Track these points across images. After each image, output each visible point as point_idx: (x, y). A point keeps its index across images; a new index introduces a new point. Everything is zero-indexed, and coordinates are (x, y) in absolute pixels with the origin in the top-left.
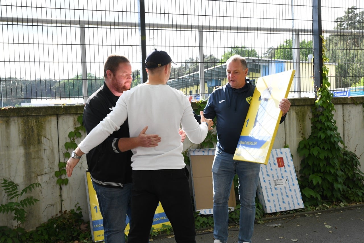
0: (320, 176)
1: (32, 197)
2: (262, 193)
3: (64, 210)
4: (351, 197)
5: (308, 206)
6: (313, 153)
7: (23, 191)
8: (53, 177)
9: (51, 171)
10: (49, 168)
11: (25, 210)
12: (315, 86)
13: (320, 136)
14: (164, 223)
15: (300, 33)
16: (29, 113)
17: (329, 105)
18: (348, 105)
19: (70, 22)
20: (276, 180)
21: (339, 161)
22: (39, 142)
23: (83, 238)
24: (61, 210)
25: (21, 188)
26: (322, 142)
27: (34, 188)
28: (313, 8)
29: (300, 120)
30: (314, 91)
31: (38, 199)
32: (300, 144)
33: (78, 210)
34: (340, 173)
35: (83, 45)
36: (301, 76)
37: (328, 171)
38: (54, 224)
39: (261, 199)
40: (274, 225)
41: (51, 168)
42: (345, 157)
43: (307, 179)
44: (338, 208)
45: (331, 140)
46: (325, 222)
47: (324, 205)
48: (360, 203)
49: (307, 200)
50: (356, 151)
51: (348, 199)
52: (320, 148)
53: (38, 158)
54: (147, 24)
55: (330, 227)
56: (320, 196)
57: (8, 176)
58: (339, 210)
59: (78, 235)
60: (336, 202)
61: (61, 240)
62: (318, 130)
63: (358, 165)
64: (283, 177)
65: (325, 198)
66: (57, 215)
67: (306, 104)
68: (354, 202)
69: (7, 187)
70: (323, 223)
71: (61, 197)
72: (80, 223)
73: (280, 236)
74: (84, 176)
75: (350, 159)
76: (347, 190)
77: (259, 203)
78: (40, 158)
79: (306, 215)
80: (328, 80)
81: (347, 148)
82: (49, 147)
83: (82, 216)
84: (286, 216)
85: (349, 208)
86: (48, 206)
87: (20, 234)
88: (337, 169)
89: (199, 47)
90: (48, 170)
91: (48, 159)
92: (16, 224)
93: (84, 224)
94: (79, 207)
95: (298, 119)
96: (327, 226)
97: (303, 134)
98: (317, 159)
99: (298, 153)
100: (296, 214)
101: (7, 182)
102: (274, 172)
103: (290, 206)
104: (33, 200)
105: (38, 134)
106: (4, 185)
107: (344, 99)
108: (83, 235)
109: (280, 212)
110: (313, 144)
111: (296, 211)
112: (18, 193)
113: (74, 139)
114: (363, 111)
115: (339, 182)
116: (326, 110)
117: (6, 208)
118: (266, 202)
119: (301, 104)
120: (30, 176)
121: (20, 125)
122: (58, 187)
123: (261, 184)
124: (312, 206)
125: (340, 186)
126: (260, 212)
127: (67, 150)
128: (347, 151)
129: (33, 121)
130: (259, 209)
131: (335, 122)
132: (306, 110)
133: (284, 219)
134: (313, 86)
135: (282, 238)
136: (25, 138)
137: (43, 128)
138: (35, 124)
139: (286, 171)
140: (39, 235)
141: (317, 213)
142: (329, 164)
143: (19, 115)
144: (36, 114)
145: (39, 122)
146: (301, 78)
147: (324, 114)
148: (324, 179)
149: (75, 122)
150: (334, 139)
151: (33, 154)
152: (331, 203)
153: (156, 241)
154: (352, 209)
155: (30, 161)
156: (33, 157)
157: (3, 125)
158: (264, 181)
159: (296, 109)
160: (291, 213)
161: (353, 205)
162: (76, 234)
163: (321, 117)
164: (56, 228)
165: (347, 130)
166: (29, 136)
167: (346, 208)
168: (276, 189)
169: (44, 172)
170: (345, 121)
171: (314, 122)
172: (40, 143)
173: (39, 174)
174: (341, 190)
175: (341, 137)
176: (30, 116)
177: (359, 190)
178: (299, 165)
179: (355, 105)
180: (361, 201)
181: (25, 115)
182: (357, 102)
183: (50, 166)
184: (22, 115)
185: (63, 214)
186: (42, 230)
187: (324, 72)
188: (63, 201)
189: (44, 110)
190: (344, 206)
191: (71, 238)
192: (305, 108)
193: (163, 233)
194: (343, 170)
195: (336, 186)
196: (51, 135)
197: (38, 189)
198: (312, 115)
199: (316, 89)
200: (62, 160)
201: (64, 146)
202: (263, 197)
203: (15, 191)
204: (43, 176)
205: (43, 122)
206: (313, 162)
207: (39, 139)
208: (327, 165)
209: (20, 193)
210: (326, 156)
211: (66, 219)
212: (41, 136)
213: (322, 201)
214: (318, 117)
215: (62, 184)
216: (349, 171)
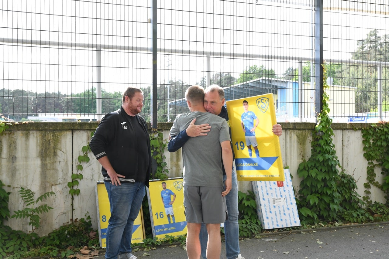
0: (318, 197)
1: (46, 205)
2: (261, 210)
3: (75, 219)
4: (346, 217)
5: (304, 224)
6: (311, 175)
7: (39, 198)
8: (66, 188)
9: (65, 182)
10: (63, 178)
11: (40, 217)
12: (316, 111)
13: (319, 159)
14: (167, 234)
15: (303, 61)
16: (47, 128)
17: (328, 130)
18: (348, 131)
19: (88, 46)
20: (274, 199)
21: (336, 184)
22: (55, 154)
23: (92, 245)
24: (72, 218)
25: (36, 196)
26: (320, 165)
27: (49, 196)
28: (316, 38)
29: (300, 143)
30: (315, 116)
31: (52, 207)
32: (300, 165)
33: (88, 219)
34: (336, 194)
35: (99, 67)
36: (303, 101)
37: (325, 193)
38: (65, 231)
39: (260, 216)
40: (270, 240)
41: (64, 179)
42: (343, 179)
43: (306, 199)
44: (333, 227)
45: (329, 163)
46: (318, 239)
47: (319, 224)
48: (354, 223)
49: (304, 219)
50: (354, 174)
51: (343, 220)
52: (319, 171)
53: (53, 169)
54: (159, 49)
55: (321, 243)
56: (316, 215)
57: (25, 185)
58: (334, 229)
59: (87, 242)
60: (332, 221)
61: (71, 245)
62: (317, 153)
63: (355, 188)
64: (281, 196)
65: (321, 218)
66: (68, 222)
67: (307, 128)
68: (349, 223)
69: (24, 195)
70: (316, 239)
71: (73, 206)
72: (89, 231)
73: (274, 249)
74: (94, 188)
75: (347, 182)
76: (343, 211)
77: (257, 220)
78: (55, 169)
79: (301, 232)
80: (328, 106)
81: (346, 172)
82: (64, 159)
83: (91, 225)
84: (282, 232)
85: (343, 227)
86: (60, 214)
87: (34, 238)
88: (334, 191)
89: (207, 71)
90: (62, 180)
91: (62, 171)
92: (30, 229)
93: (93, 232)
94: (89, 216)
95: (298, 143)
96: (318, 242)
97: (303, 156)
98: (315, 180)
99: (297, 174)
100: (292, 231)
101: (24, 190)
102: (273, 191)
103: (287, 224)
104: (47, 208)
105: (54, 147)
106: (21, 192)
107: (343, 125)
108: (91, 242)
109: (277, 229)
110: (312, 166)
111: (293, 228)
112: (34, 201)
113: (86, 153)
114: (362, 137)
115: (335, 203)
116: (325, 134)
117: (23, 213)
118: (265, 218)
119: (302, 128)
120: (45, 185)
121: (38, 138)
122: (70, 197)
123: (260, 202)
124: (308, 225)
125: (335, 207)
126: (258, 228)
127: (80, 163)
128: (345, 174)
129: (50, 135)
130: (257, 225)
131: (334, 146)
132: (307, 134)
133: (280, 235)
134: (314, 111)
135: (275, 250)
136: (42, 150)
137: (59, 141)
138: (52, 138)
139: (284, 191)
140: (51, 240)
141: (312, 231)
142: (326, 186)
143: (38, 129)
144: (53, 129)
145: (55, 136)
146: (303, 104)
147: (323, 138)
148: (321, 200)
149: (88, 137)
150: (331, 162)
151: (49, 165)
152: (326, 223)
153: (159, 250)
154: (346, 228)
155: (46, 172)
156: (49, 168)
157: (23, 137)
158: (264, 199)
159: (297, 133)
160: (288, 230)
161: (348, 225)
162: (85, 240)
163: (320, 141)
164: (67, 235)
165: (346, 154)
166: (46, 149)
167: (340, 228)
168: (274, 207)
169: (58, 183)
170: (344, 145)
171: (314, 145)
172: (55, 156)
173: (53, 184)
174: (337, 210)
175: (338, 161)
176: (47, 130)
177: (354, 212)
178: (298, 185)
179: (354, 131)
180: (356, 221)
181: (43, 129)
182: (356, 128)
183: (64, 177)
184: (41, 129)
185: (74, 222)
186: (54, 236)
187: (325, 98)
188: (74, 209)
189: (60, 125)
190: (339, 225)
191: (80, 244)
192: (305, 132)
193: (166, 243)
194: (339, 192)
195: (332, 206)
196: (66, 148)
197: (52, 197)
198: (313, 139)
199: (316, 115)
200: (75, 172)
201: (78, 160)
202: (262, 214)
203: (32, 198)
204: (57, 186)
205: (59, 136)
206: (312, 184)
207: (54, 152)
208: (324, 186)
209: (36, 201)
210: (324, 178)
211: (76, 227)
212: (57, 149)
213: (318, 220)
214: (318, 141)
215: (74, 194)
216: (346, 194)
